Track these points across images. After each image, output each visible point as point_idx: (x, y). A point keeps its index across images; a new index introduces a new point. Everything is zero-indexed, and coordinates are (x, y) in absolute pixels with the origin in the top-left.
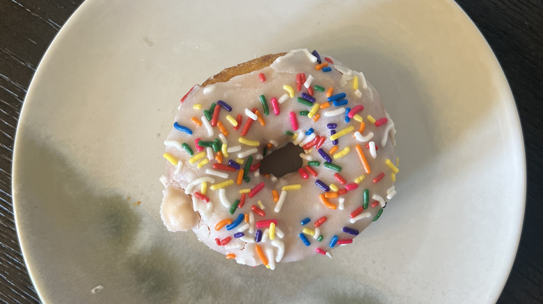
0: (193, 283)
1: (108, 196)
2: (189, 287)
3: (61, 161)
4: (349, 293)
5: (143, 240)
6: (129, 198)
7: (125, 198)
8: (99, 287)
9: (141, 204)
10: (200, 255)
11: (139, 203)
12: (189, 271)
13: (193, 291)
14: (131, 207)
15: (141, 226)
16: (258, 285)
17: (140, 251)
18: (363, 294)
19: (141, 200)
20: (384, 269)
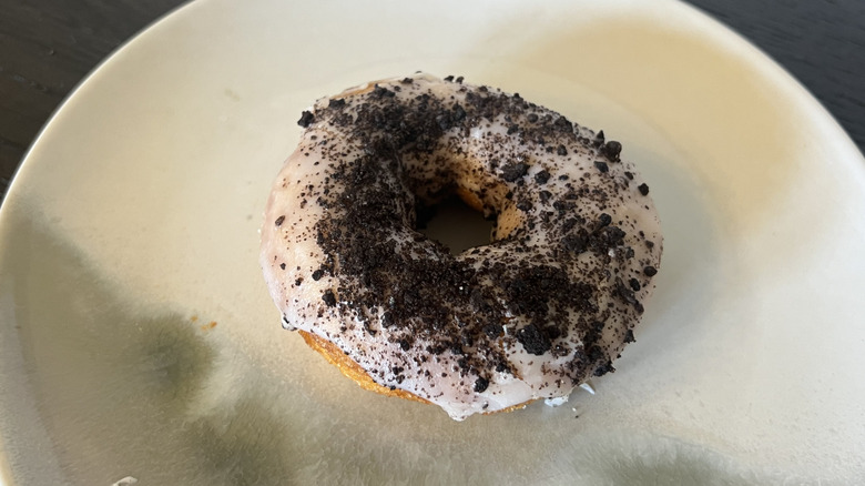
0: (324, 463)
1: (155, 317)
2: (316, 472)
3: (74, 259)
4: (646, 456)
5: (221, 389)
6: (194, 319)
7: (187, 317)
8: (127, 479)
9: (217, 327)
10: (334, 407)
11: (214, 324)
12: (315, 440)
13: (325, 480)
14: (199, 333)
15: (215, 363)
16: (458, 457)
17: (215, 409)
18: (674, 457)
19: (218, 320)
20: (702, 405)
